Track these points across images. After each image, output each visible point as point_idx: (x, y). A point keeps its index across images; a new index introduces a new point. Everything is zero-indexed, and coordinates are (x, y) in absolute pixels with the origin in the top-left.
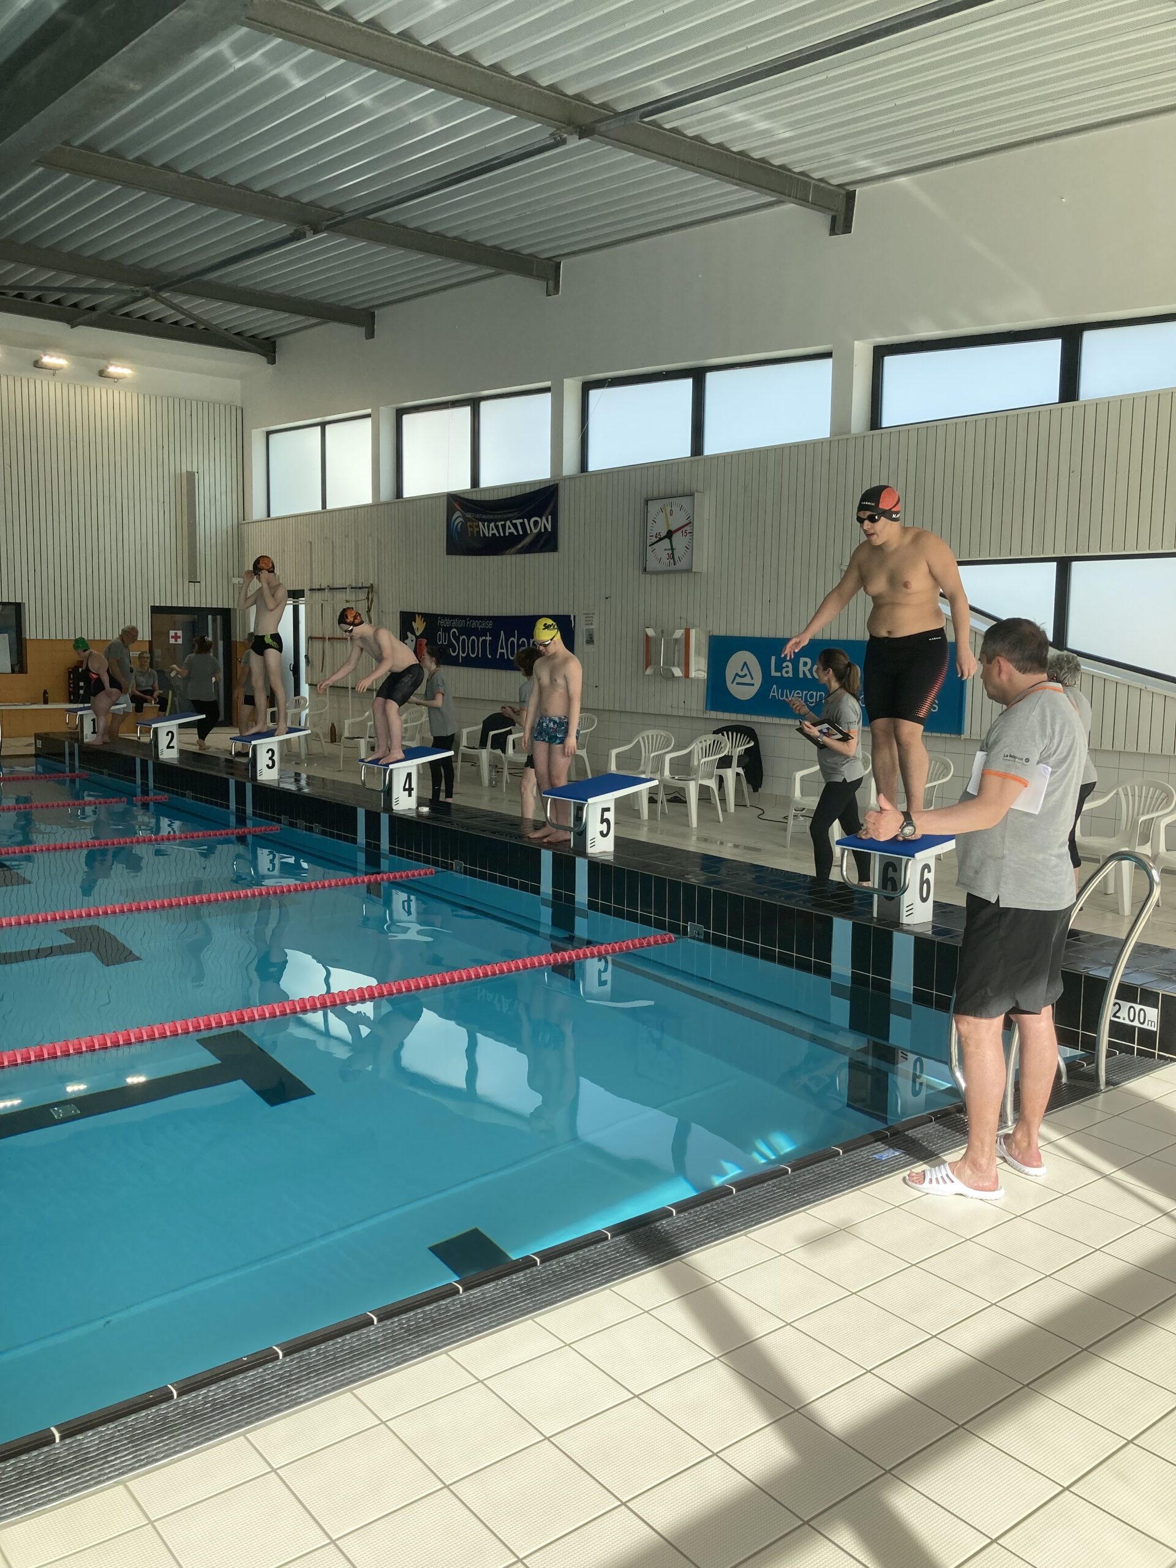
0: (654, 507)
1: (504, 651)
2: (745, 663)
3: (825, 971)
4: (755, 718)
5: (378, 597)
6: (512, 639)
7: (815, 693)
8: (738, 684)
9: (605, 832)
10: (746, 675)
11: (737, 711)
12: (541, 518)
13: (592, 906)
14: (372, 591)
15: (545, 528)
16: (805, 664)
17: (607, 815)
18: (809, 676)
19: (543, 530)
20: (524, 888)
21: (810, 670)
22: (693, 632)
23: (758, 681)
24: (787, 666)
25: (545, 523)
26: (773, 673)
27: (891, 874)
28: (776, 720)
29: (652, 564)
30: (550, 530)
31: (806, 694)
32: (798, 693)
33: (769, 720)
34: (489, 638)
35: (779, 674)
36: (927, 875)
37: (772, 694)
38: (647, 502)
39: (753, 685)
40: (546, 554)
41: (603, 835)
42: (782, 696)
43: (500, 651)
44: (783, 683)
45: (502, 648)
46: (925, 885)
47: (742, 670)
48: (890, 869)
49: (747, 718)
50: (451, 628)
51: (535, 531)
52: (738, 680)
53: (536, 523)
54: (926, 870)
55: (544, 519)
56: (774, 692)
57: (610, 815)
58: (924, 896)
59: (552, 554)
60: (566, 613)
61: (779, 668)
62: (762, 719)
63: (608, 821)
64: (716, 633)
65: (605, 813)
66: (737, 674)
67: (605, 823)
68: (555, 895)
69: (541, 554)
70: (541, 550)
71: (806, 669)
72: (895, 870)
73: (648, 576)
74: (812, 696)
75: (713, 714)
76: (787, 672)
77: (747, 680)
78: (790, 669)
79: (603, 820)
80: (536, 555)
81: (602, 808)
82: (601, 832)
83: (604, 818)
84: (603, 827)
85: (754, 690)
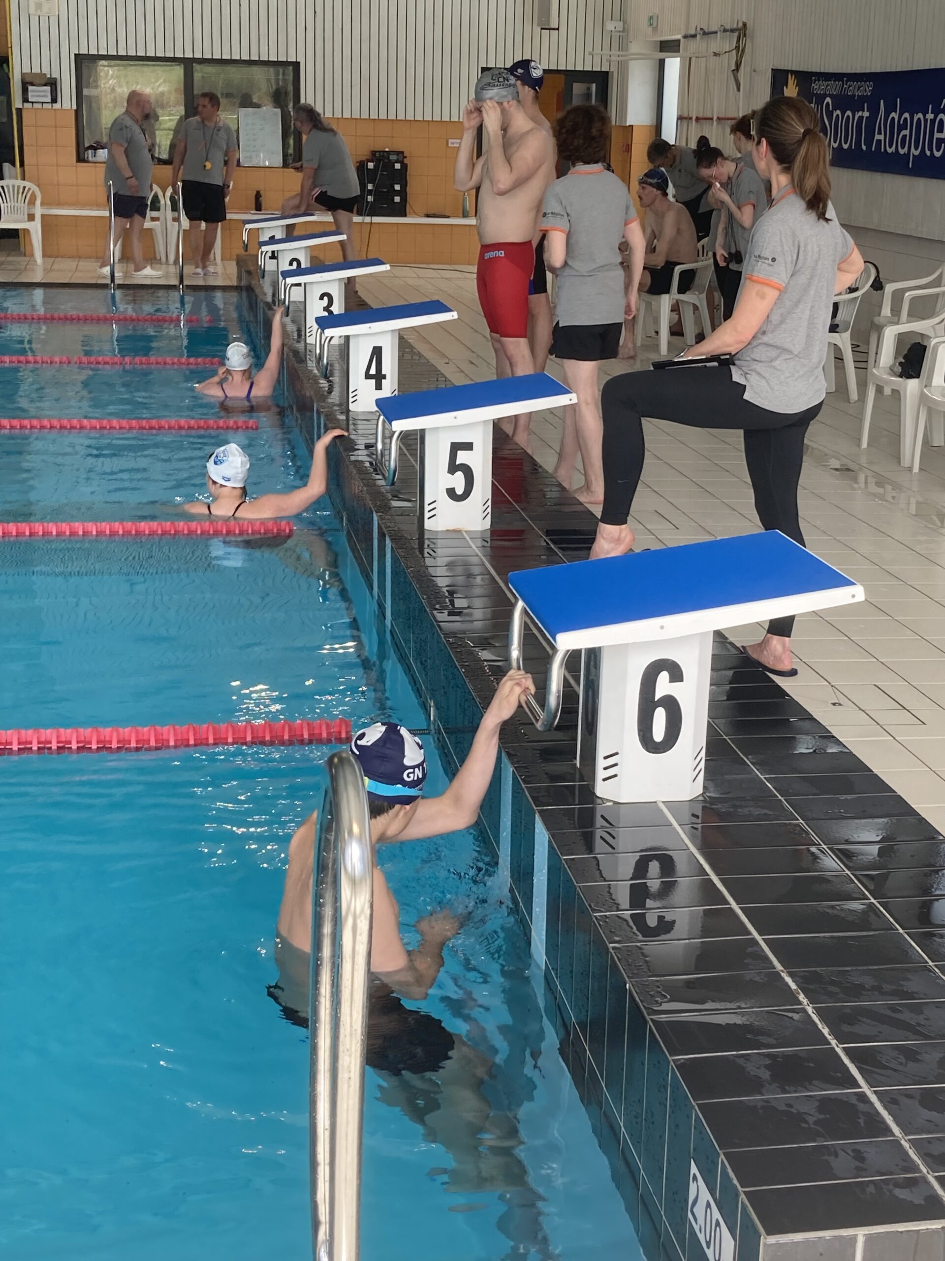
1: (882, 137)
5: (753, 43)
6: (893, 114)
9: (460, 491)
14: (745, 35)
17: (462, 457)
34: (866, 114)
36: (666, 688)
41: (456, 497)
43: (877, 137)
45: (880, 133)
46: (659, 711)
50: (825, 96)
54: (664, 676)
57: (477, 459)
58: (658, 737)
63: (468, 470)
65: (460, 454)
67: (460, 475)
79: (453, 468)
81: (452, 444)
82: (451, 493)
83: (458, 463)
84: (458, 481)
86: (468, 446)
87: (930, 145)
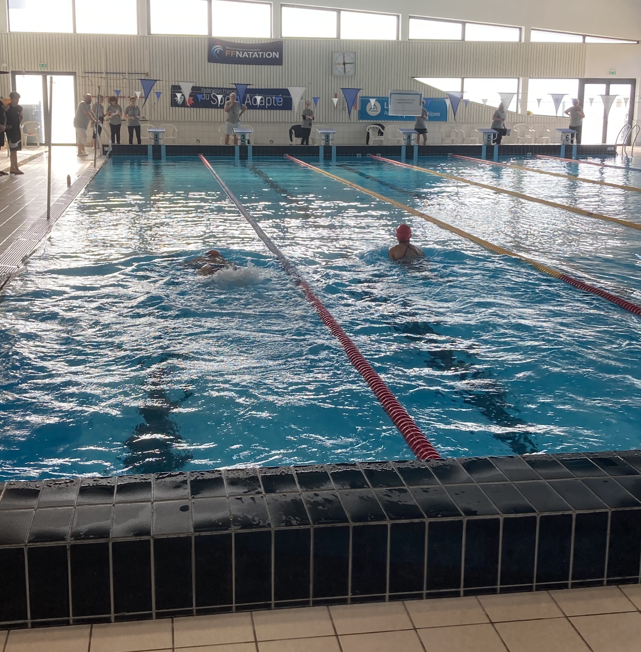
0: (336, 55)
2: (374, 105)
23: (380, 110)
29: (336, 73)
38: (332, 52)
39: (378, 111)
40: (275, 66)
50: (212, 93)
52: (371, 110)
56: (386, 113)
59: (278, 66)
64: (361, 96)
66: (371, 108)
75: (361, 121)
77: (375, 109)
85: (378, 113)
87: (276, 103)
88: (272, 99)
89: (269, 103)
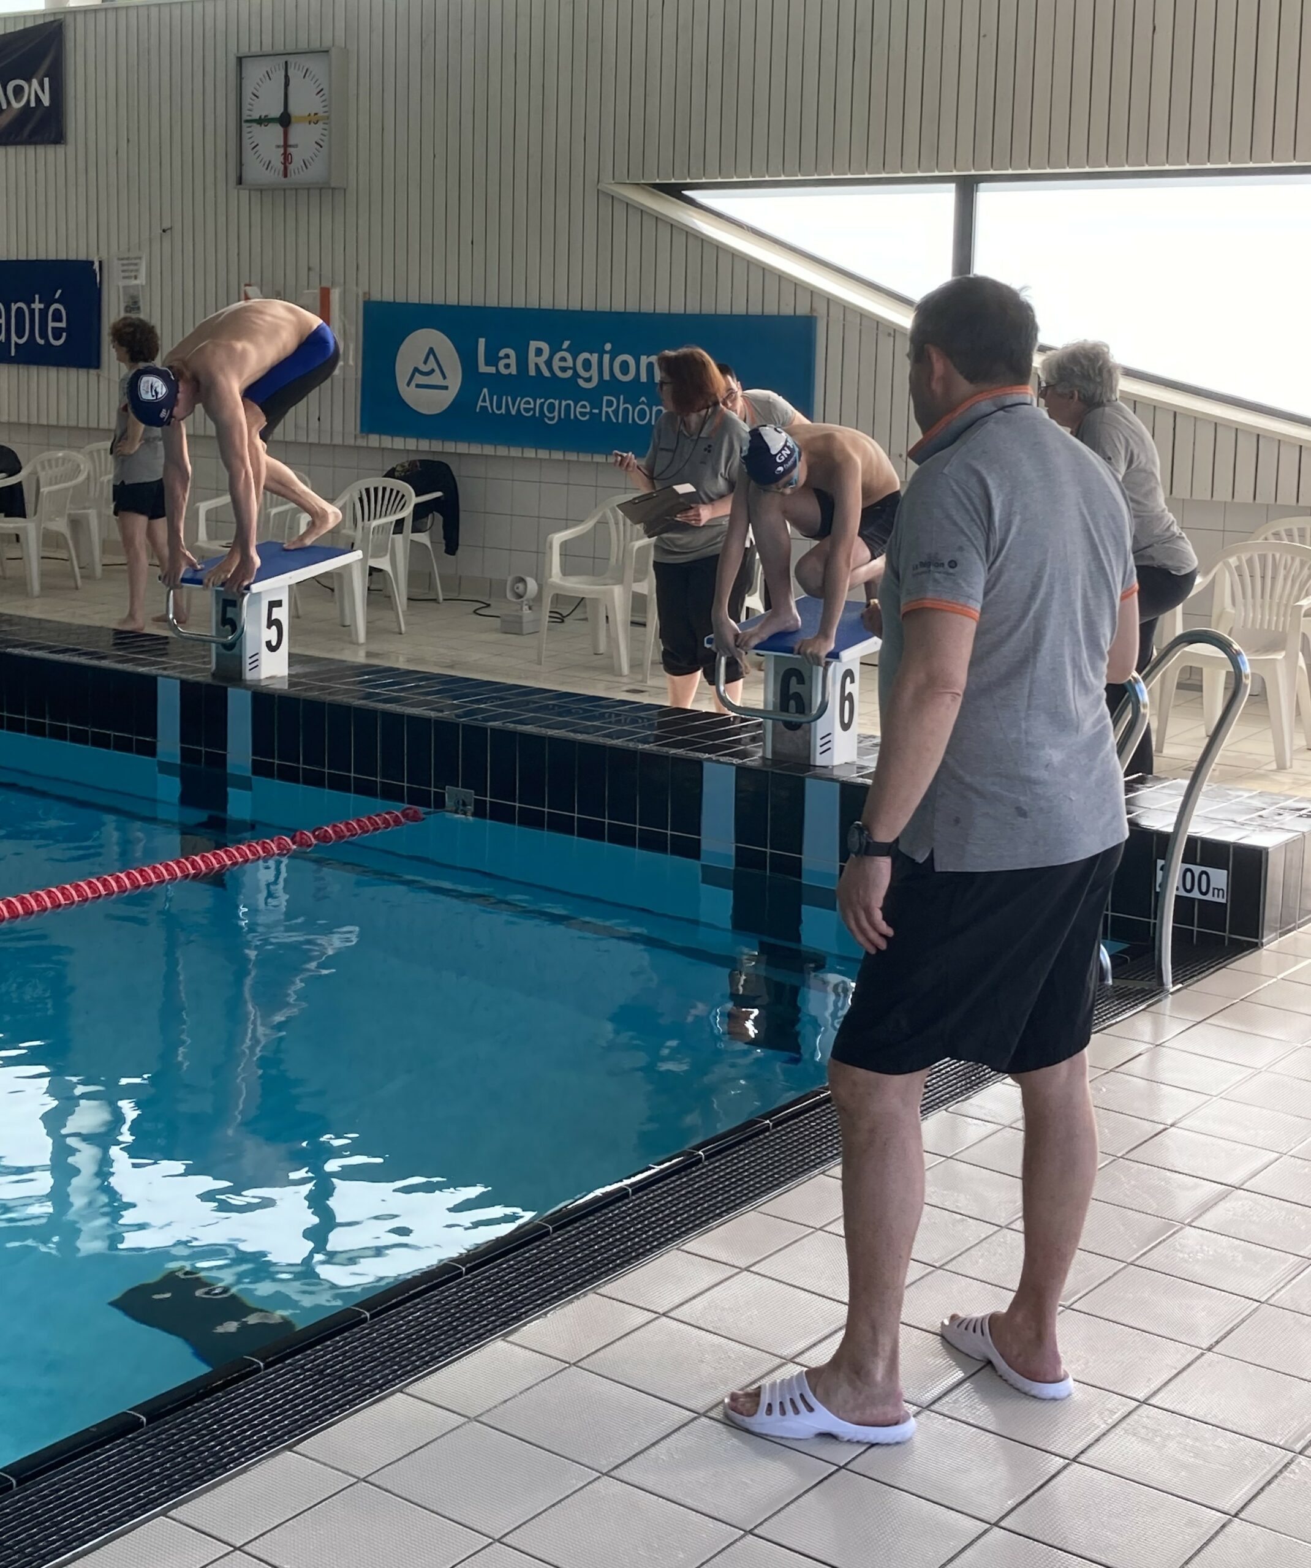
0: (254, 72)
2: (431, 351)
3: (691, 850)
4: (450, 447)
7: (557, 403)
8: (418, 386)
9: (274, 643)
10: (433, 371)
11: (419, 435)
12: (29, 81)
13: (259, 769)
15: (38, 100)
16: (539, 352)
17: (277, 613)
18: (547, 374)
19: (33, 104)
20: (123, 745)
21: (549, 363)
22: (335, 295)
23: (455, 382)
24: (507, 356)
25: (36, 91)
26: (483, 368)
27: (794, 687)
28: (489, 450)
29: (255, 172)
30: (46, 101)
31: (542, 405)
32: (528, 403)
33: (475, 449)
35: (492, 370)
36: (849, 688)
37: (480, 403)
38: (240, 60)
39: (446, 388)
40: (41, 149)
41: (272, 648)
42: (499, 408)
44: (500, 384)
46: (847, 703)
47: (425, 362)
48: (794, 680)
49: (437, 446)
51: (16, 105)
52: (419, 379)
53: (18, 91)
54: (848, 680)
55: (35, 82)
56: (485, 400)
57: (281, 614)
58: (846, 721)
59: (51, 150)
60: (82, 257)
61: (492, 360)
62: (463, 448)
63: (278, 623)
64: (376, 296)
65: (274, 609)
66: (416, 370)
67: (274, 628)
68: (186, 755)
69: (31, 150)
70: (33, 139)
71: (541, 361)
72: (801, 680)
73: (245, 194)
74: (551, 408)
75: (374, 440)
76: (507, 366)
77: (436, 379)
78: (513, 361)
79: (271, 623)
80: (21, 149)
81: (270, 602)
82: (268, 644)
83: (273, 618)
84: (272, 635)
85: (447, 398)
86: (278, 604)
87: (43, 334)
88: (32, 312)
89: (20, 335)
